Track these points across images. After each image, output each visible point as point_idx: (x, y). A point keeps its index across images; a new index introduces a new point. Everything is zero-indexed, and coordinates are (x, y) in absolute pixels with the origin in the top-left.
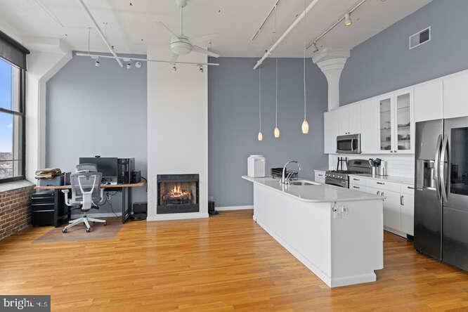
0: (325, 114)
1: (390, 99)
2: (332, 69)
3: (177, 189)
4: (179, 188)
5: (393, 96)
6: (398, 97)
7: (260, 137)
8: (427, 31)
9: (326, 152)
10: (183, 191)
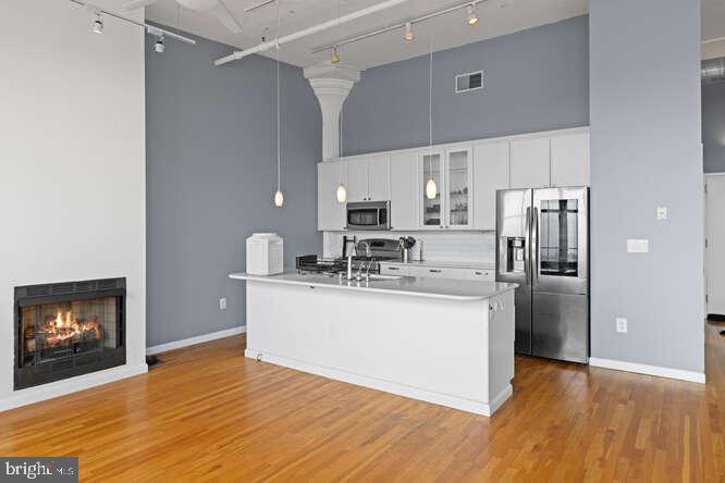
0: (319, 165)
1: (438, 155)
2: (331, 94)
3: (64, 320)
4: (68, 317)
5: (444, 151)
6: (451, 154)
7: (279, 199)
8: (479, 75)
9: (320, 229)
10: (80, 322)
